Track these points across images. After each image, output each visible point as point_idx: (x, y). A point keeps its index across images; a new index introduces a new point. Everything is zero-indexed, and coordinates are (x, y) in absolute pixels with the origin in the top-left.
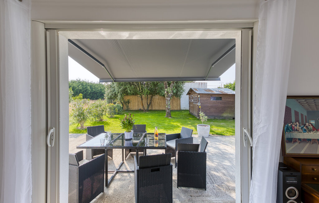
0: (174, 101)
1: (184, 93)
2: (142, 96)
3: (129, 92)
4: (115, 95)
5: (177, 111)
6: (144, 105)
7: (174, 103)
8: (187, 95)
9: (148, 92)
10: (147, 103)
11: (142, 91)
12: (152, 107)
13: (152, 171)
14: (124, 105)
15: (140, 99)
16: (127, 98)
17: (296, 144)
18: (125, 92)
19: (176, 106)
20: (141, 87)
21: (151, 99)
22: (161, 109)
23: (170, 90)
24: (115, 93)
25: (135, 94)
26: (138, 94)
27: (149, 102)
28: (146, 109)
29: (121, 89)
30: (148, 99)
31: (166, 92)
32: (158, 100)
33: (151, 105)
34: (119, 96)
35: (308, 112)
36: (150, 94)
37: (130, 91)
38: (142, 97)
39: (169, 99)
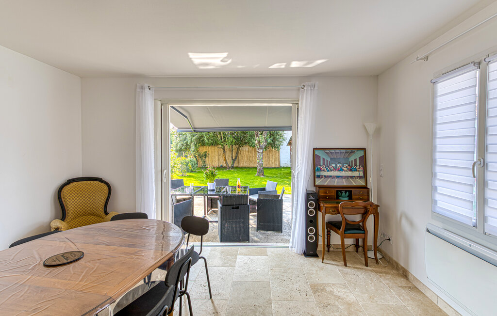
0: (271, 154)
1: (285, 142)
2: (224, 147)
3: (207, 141)
4: (187, 145)
5: (275, 168)
6: (227, 160)
7: (271, 157)
8: (288, 145)
9: (233, 141)
10: (232, 157)
11: (225, 140)
12: (238, 162)
13: (233, 208)
14: (200, 160)
15: (222, 151)
16: (203, 150)
17: (322, 179)
18: (201, 142)
19: (273, 161)
20: (223, 134)
21: (238, 151)
22: (252, 165)
23: (262, 139)
24: (187, 142)
25: (215, 144)
26: (218, 144)
27: (234, 155)
28: (230, 165)
29: (195, 138)
30: (232, 151)
31: (256, 142)
32: (247, 153)
33: (237, 159)
34: (193, 147)
35: (331, 159)
36: (236, 144)
37: (208, 139)
38: (224, 149)
39: (261, 151)
